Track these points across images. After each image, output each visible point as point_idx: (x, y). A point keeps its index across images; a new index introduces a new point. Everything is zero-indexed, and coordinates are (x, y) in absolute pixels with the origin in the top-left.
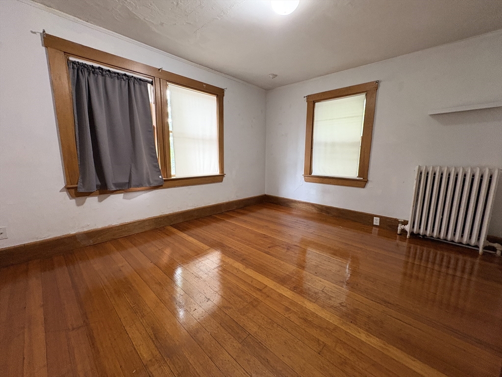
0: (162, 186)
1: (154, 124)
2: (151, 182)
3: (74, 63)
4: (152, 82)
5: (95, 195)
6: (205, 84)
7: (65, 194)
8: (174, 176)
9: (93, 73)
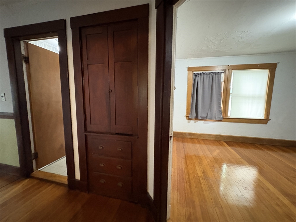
0: (222, 120)
1: (222, 91)
2: (217, 118)
3: (195, 73)
4: (224, 72)
5: (194, 120)
6: (259, 64)
7: (185, 118)
8: (229, 116)
9: (200, 75)
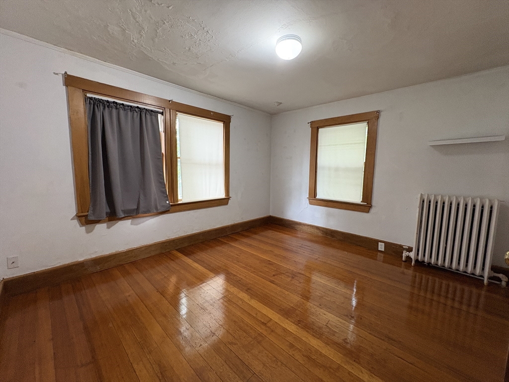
0: (169, 211)
1: (163, 151)
2: (159, 208)
3: (91, 98)
4: (163, 112)
5: (104, 222)
6: (212, 112)
7: (76, 222)
8: (181, 200)
9: (108, 107)
